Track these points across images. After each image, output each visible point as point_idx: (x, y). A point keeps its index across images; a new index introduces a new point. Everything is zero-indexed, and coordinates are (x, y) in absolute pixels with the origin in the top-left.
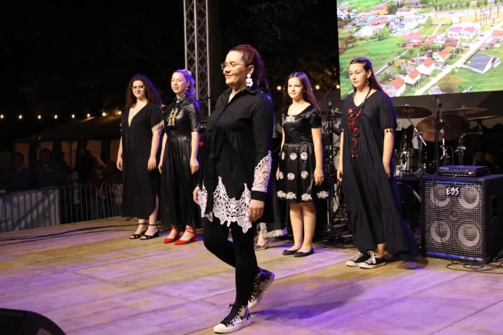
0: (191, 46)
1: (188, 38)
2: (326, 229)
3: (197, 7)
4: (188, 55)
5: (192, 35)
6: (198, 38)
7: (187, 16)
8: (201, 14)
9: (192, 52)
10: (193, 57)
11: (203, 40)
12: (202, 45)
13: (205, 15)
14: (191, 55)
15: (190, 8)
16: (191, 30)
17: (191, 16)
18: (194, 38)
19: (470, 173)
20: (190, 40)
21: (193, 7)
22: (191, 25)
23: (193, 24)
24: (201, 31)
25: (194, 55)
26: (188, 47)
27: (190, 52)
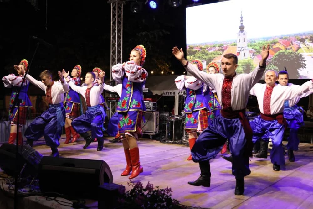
0: (114, 52)
1: (112, 49)
2: (183, 139)
3: (118, 34)
4: (112, 56)
5: (115, 47)
6: (117, 49)
7: (113, 38)
8: (119, 37)
9: (114, 55)
10: (115, 57)
11: (119, 49)
12: (119, 52)
13: (121, 38)
14: (114, 56)
15: (114, 34)
16: (114, 45)
17: (114, 38)
18: (115, 49)
19: (249, 115)
20: (113, 49)
21: (115, 34)
22: (114, 42)
23: (116, 41)
24: (119, 45)
25: (115, 56)
26: (112, 53)
27: (113, 55)
